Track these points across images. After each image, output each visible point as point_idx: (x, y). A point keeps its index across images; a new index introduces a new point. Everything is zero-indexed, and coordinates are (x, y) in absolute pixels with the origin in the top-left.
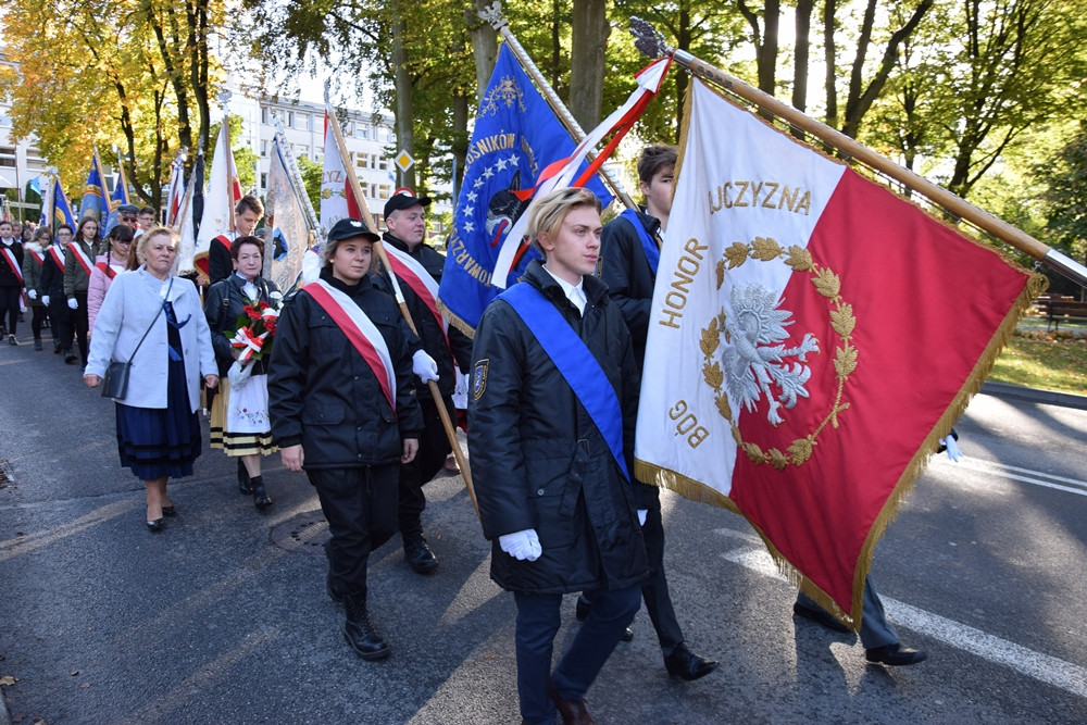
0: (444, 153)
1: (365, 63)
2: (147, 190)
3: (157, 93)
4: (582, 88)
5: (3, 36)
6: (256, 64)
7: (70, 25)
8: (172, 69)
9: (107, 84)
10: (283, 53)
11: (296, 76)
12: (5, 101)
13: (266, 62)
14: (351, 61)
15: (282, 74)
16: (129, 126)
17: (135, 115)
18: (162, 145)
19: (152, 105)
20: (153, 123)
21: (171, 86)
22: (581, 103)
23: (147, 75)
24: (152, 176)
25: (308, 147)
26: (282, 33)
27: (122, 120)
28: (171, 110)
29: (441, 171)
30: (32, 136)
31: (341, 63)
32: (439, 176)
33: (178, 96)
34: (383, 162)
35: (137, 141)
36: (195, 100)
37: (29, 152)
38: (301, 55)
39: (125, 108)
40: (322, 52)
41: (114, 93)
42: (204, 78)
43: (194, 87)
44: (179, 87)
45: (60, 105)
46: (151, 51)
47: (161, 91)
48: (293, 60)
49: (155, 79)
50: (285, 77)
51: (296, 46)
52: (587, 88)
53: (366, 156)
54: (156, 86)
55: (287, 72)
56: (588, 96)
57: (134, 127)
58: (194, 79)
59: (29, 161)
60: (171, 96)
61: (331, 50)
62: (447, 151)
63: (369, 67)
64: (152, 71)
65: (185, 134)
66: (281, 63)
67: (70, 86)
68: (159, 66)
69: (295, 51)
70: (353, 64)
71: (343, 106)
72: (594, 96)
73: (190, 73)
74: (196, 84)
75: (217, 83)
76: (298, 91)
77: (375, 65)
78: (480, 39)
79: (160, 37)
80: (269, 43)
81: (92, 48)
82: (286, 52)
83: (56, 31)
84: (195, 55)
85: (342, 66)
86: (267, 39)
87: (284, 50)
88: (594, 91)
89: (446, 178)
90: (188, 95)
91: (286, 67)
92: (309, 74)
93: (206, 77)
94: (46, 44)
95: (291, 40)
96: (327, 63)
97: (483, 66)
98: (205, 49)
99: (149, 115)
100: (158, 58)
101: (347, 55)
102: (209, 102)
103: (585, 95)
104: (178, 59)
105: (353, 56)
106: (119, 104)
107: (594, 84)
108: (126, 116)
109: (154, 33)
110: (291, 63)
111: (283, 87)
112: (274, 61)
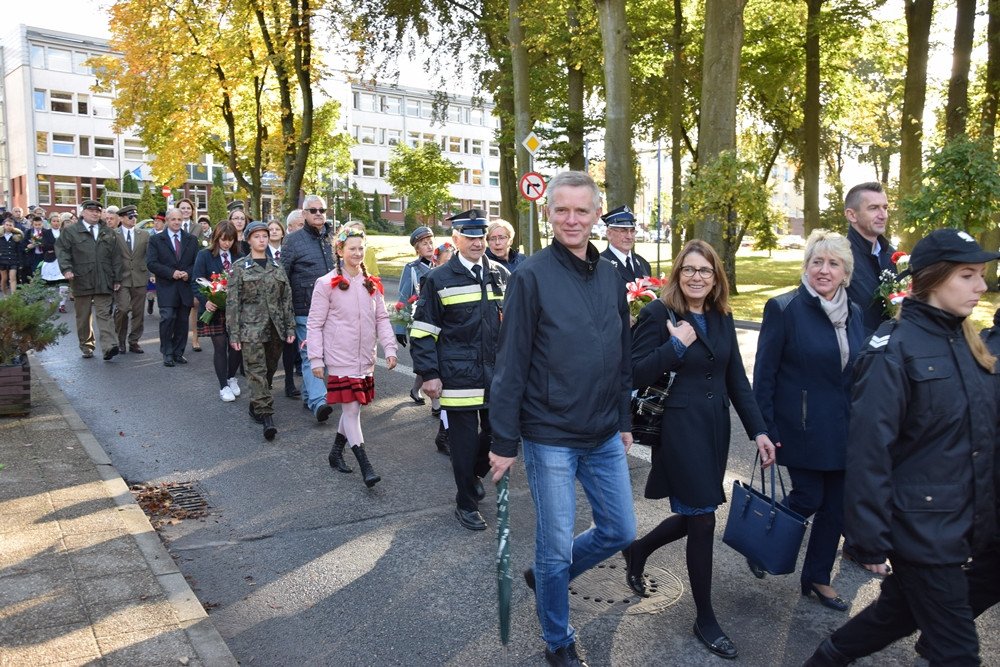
0: (558, 134)
1: (465, 42)
2: (247, 178)
3: (257, 78)
4: (718, 60)
5: (110, 27)
6: (356, 46)
7: (173, 13)
8: (273, 53)
9: (209, 71)
10: (381, 35)
11: (394, 58)
12: (110, 91)
13: (365, 44)
14: (450, 41)
15: (380, 56)
16: (230, 113)
17: (235, 102)
18: (262, 131)
19: (252, 92)
20: (253, 110)
21: (272, 72)
22: (716, 77)
23: (247, 61)
24: (252, 163)
25: (400, 132)
26: (380, 13)
27: (223, 108)
28: (272, 95)
29: (554, 154)
30: (135, 127)
31: (440, 44)
32: (550, 160)
33: (281, 82)
34: (476, 146)
35: (237, 129)
36: (298, 86)
37: (126, 141)
38: (399, 36)
39: (226, 96)
40: (420, 34)
41: (215, 80)
42: (307, 61)
43: (297, 72)
44: (281, 71)
45: (161, 94)
46: (251, 36)
47: (261, 77)
48: (391, 42)
49: (254, 66)
50: (383, 59)
51: (395, 27)
52: (723, 60)
53: (458, 140)
54: (256, 73)
55: (385, 54)
56: (724, 68)
57: (235, 114)
58: (297, 63)
59: (127, 151)
60: (272, 81)
61: (430, 30)
62: (560, 133)
63: (469, 48)
64: (252, 58)
65: (287, 120)
66: (381, 45)
67: (172, 74)
68: (260, 52)
69: (393, 32)
70: (452, 45)
71: (443, 90)
72: (731, 68)
73: (293, 57)
74: (299, 68)
75: (320, 67)
76: (397, 74)
77: (475, 44)
78: (608, 11)
79: (262, 22)
80: (368, 24)
81: (194, 35)
82: (384, 34)
83: (161, 19)
84: (298, 39)
85: (442, 47)
86: (365, 21)
87: (382, 32)
88: (731, 62)
89: (560, 162)
90: (290, 80)
91: (384, 49)
92: (408, 56)
93: (309, 61)
94: (152, 33)
95: (390, 21)
96: (426, 43)
97: (611, 40)
98: (308, 33)
99: (250, 102)
100: (259, 43)
101: (446, 35)
102: (312, 86)
103: (721, 68)
104: (282, 42)
105: (452, 35)
106: (222, 91)
107: (732, 56)
108: (227, 103)
109: (255, 18)
110: (390, 45)
111: (382, 69)
112: (373, 44)
